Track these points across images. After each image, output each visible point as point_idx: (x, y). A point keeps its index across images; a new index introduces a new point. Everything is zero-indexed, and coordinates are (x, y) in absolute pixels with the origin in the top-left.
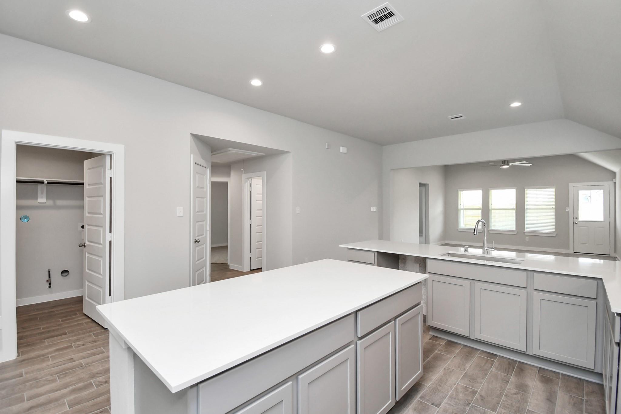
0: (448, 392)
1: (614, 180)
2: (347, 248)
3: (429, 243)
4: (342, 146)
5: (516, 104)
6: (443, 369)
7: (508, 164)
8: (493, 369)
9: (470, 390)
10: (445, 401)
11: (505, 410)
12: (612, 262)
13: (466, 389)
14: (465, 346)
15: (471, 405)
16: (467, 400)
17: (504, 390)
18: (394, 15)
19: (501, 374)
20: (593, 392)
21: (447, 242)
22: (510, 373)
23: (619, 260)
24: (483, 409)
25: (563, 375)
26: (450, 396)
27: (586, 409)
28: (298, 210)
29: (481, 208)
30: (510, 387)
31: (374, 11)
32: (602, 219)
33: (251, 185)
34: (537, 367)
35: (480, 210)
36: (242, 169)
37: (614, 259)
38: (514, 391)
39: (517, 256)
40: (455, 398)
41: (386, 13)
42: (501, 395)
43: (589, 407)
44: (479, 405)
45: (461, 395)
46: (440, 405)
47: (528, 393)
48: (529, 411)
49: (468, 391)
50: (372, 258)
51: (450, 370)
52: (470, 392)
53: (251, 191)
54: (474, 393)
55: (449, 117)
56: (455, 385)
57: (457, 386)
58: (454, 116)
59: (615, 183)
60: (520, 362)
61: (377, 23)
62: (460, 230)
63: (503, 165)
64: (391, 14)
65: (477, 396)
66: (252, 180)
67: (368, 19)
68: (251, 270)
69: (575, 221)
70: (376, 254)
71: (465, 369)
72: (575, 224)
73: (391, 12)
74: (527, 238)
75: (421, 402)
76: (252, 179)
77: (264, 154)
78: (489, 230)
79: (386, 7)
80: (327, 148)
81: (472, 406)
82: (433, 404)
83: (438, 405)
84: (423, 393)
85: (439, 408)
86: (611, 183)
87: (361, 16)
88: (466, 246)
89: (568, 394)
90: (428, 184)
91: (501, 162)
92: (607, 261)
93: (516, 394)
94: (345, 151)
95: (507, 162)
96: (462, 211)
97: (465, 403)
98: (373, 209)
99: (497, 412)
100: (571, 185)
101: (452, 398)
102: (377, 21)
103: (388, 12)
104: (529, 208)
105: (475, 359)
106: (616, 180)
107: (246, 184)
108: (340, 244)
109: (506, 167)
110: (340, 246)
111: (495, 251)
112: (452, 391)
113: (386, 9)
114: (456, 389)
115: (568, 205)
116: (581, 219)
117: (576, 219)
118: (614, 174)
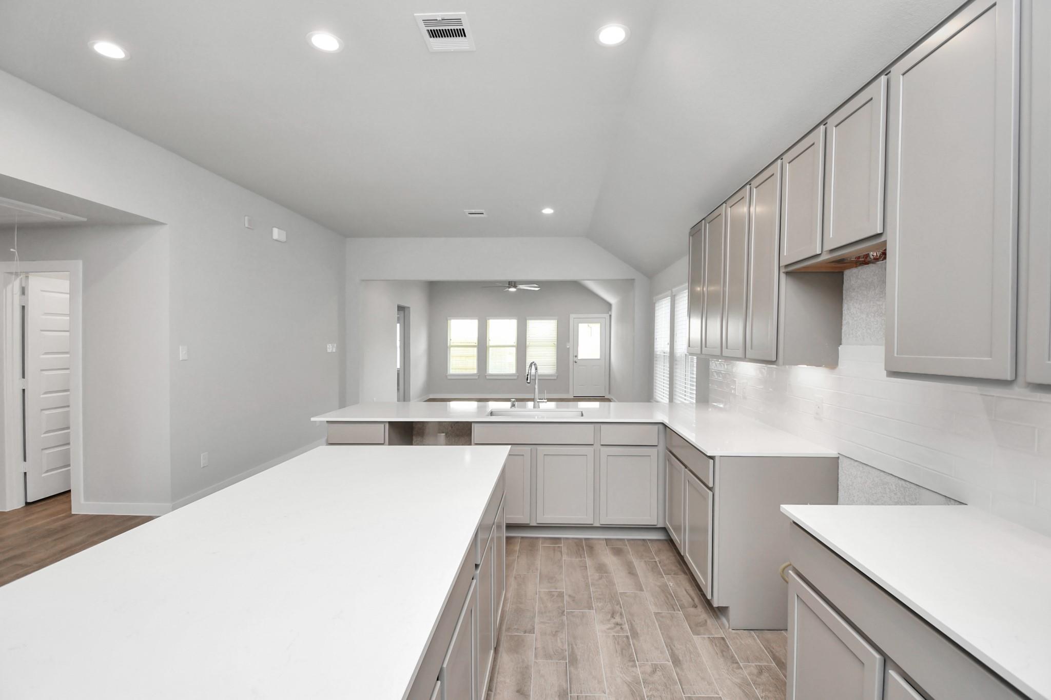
0: (534, 608)
1: (610, 312)
2: (327, 422)
3: (409, 400)
4: (275, 227)
5: (548, 211)
6: (513, 578)
7: (515, 286)
8: (565, 557)
9: (556, 594)
10: (537, 620)
11: (600, 602)
12: (606, 403)
13: (550, 594)
14: (522, 538)
15: (565, 613)
16: (559, 608)
17: (588, 579)
18: (465, 36)
19: (576, 560)
20: (660, 550)
21: (431, 397)
22: (582, 556)
23: (614, 401)
24: (580, 612)
25: (629, 540)
26: (539, 612)
27: (663, 570)
28: (182, 354)
29: (476, 344)
30: (592, 574)
31: (439, 15)
32: (598, 357)
33: (23, 291)
34: (602, 539)
35: (475, 347)
36: (12, 250)
37: (609, 400)
38: (597, 576)
39: (557, 407)
40: (545, 612)
41: (455, 28)
42: (587, 585)
43: (664, 568)
44: (574, 609)
45: (549, 605)
46: (534, 629)
47: (610, 573)
48: (621, 593)
49: (553, 596)
50: (382, 432)
51: (522, 577)
52: (557, 596)
53: (23, 307)
54: (561, 595)
55: (467, 211)
56: (537, 594)
57: (539, 595)
58: (473, 211)
59: (610, 316)
60: (586, 539)
61: (434, 37)
62: (449, 378)
63: (509, 287)
64: (461, 33)
65: (566, 598)
66: (30, 277)
67: (422, 25)
68: (27, 504)
69: (575, 359)
70: (387, 425)
71: (537, 569)
72: (574, 363)
73: (463, 29)
75: (511, 636)
76: (27, 277)
77: (85, 220)
78: (486, 375)
79: (460, 19)
80: (247, 226)
81: (568, 613)
82: (525, 632)
83: (532, 631)
84: (507, 623)
85: (534, 633)
86: (607, 316)
87: (415, 14)
88: (513, 400)
89: (643, 560)
90: (409, 308)
91: (508, 283)
92: (603, 403)
93: (601, 578)
94: (283, 238)
95: (515, 284)
97: (559, 613)
98: (331, 348)
99: (594, 608)
100: (572, 316)
101: (542, 613)
102: (434, 34)
103: (458, 28)
104: (530, 344)
105: (541, 552)
107: (9, 287)
108: (313, 417)
109: (513, 290)
110: (313, 419)
111: (548, 402)
112: (537, 604)
113: (458, 21)
114: (541, 599)
115: (568, 341)
116: (580, 357)
117: (576, 356)
118: (610, 305)
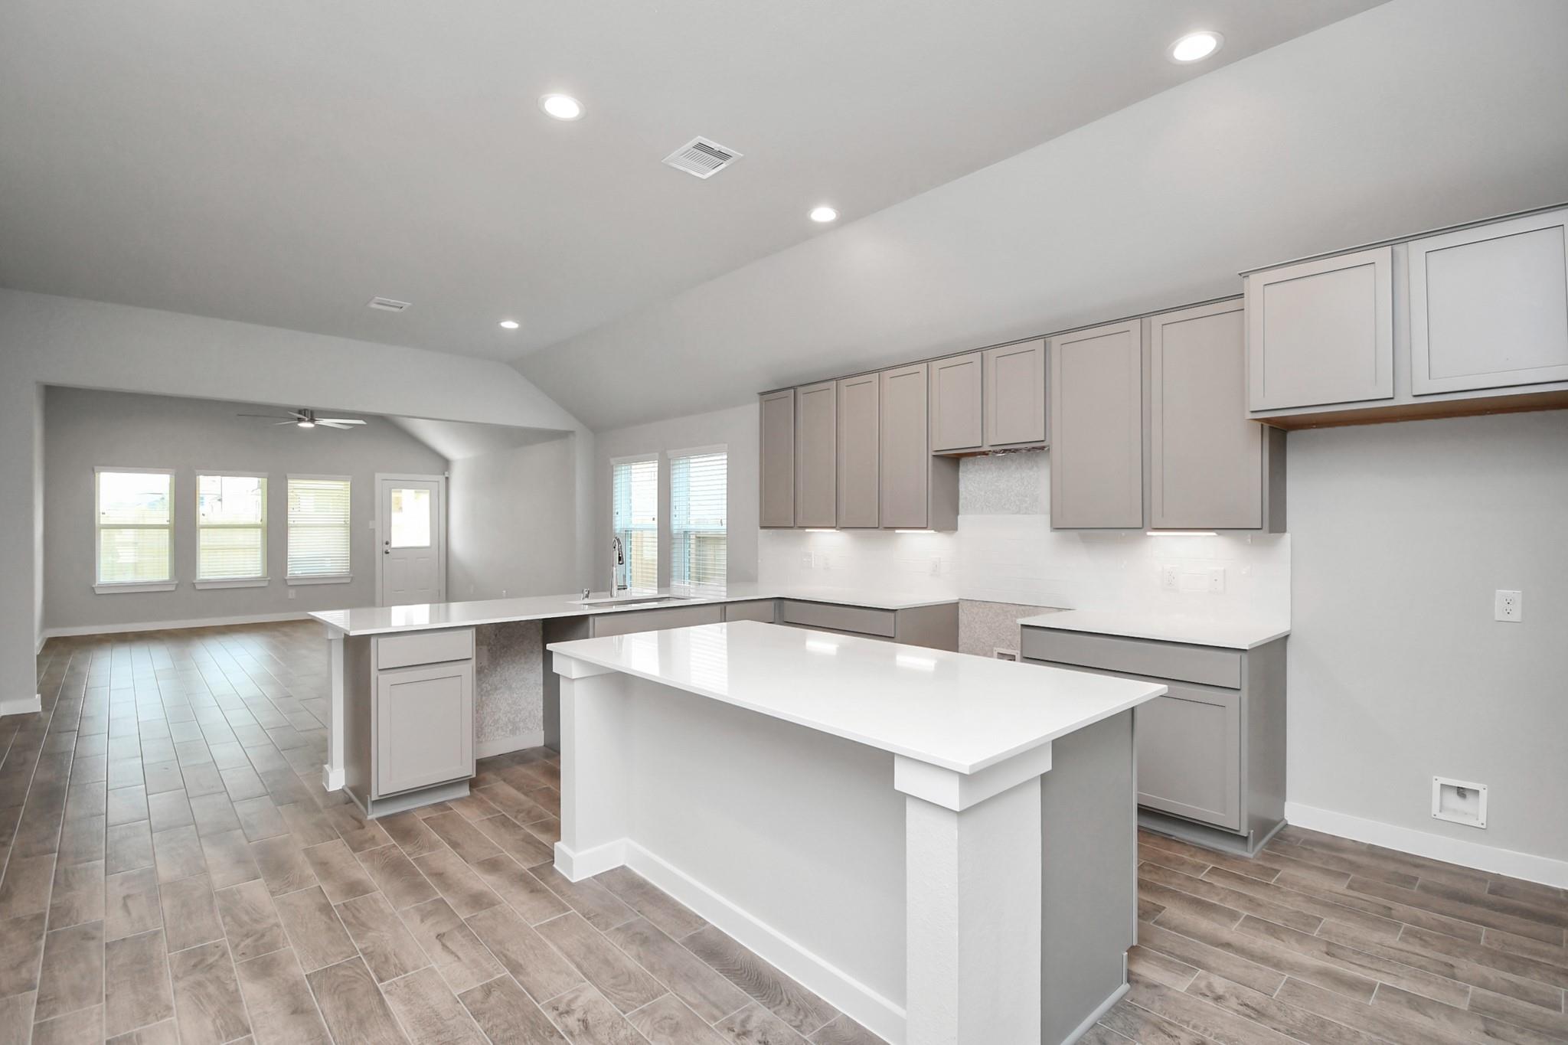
1: (446, 473)
5: (509, 325)
7: (312, 420)
29: (169, 523)
32: (427, 544)
35: (166, 528)
59: (447, 479)
69: (386, 547)
72: (385, 555)
74: (292, 594)
78: (194, 582)
86: (441, 480)
96: (103, 532)
100: (378, 476)
104: (296, 523)
106: (449, 474)
115: (373, 518)
116: (394, 544)
117: (387, 543)
118: (445, 463)
